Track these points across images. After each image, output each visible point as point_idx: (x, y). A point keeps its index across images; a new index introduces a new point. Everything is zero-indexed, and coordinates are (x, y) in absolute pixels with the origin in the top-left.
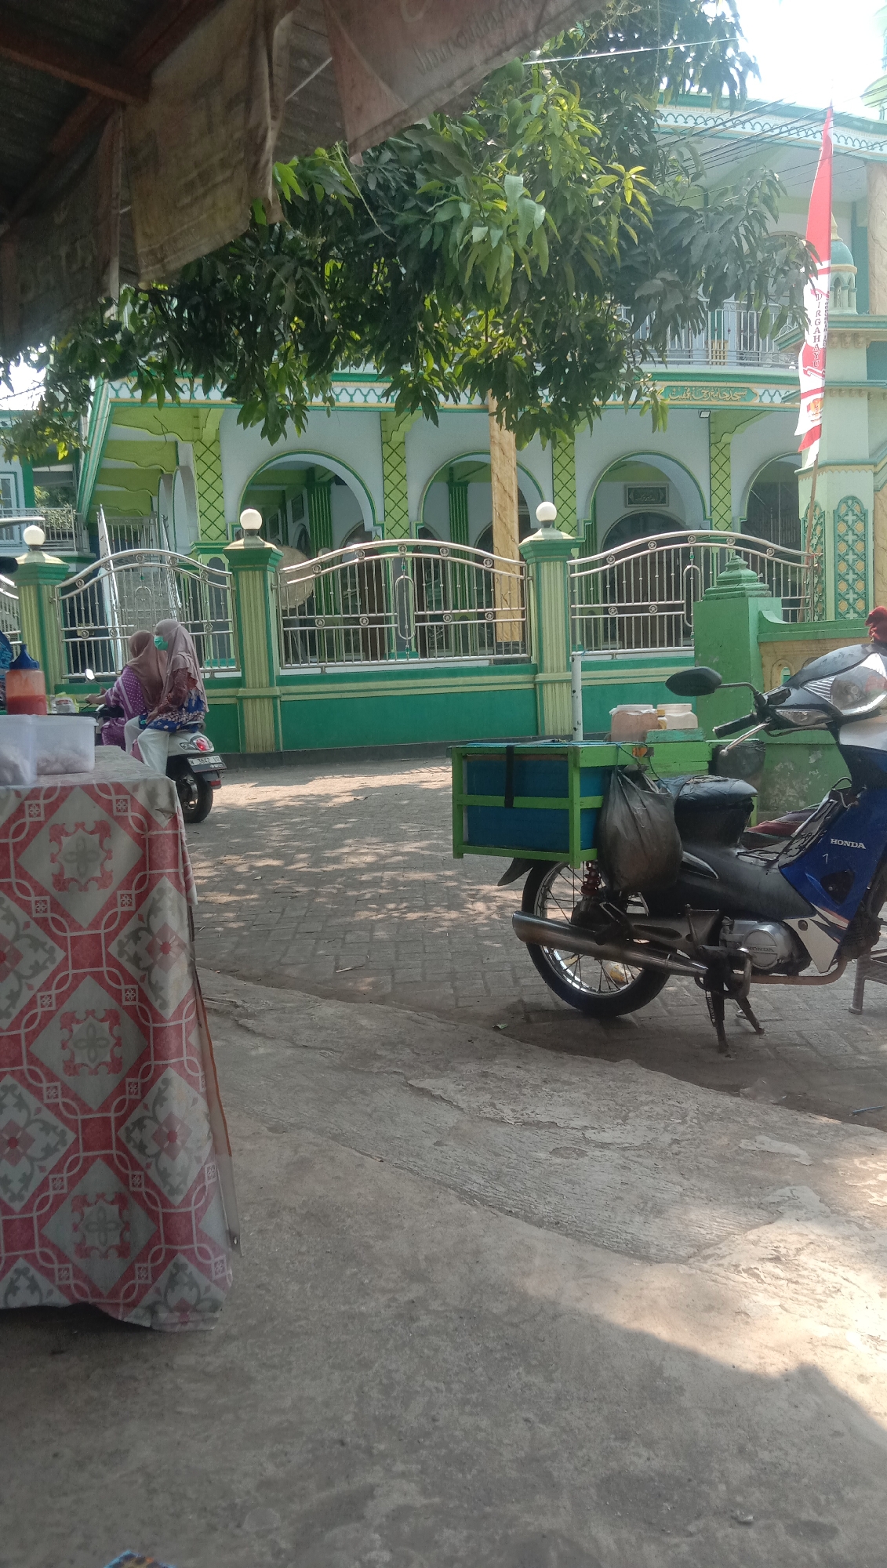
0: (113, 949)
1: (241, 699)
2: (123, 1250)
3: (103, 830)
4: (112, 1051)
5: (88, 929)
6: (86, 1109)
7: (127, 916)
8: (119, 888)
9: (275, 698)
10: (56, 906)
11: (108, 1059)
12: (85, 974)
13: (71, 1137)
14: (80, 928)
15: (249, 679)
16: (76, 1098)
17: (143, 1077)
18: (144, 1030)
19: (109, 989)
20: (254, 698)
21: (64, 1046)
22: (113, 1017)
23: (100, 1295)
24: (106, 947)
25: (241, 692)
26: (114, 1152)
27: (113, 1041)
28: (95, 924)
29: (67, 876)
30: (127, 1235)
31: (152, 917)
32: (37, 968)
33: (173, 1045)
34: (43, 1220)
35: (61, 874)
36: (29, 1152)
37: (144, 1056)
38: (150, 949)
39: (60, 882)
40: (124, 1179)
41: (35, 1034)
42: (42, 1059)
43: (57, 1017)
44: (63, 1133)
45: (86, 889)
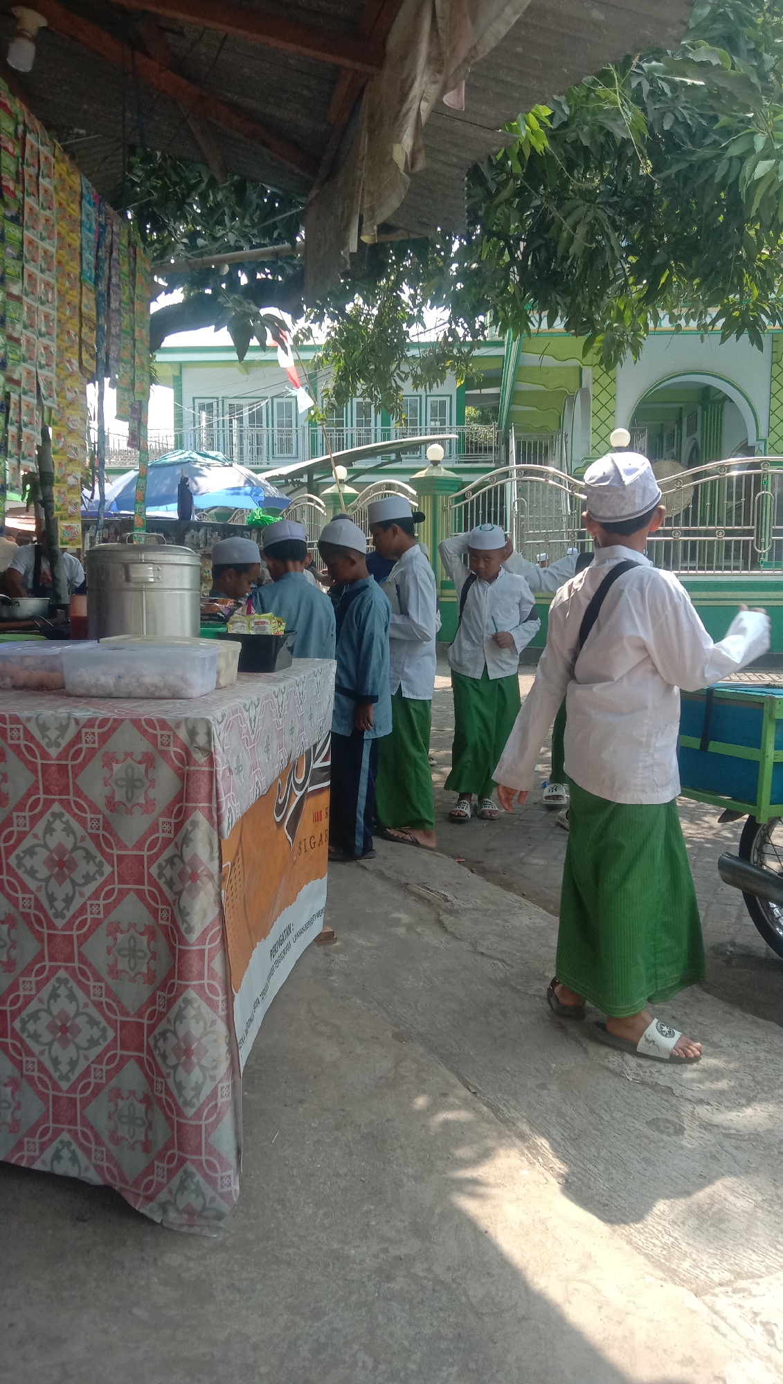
0: (154, 871)
2: (147, 1147)
3: (149, 760)
4: (148, 963)
5: (132, 850)
6: (124, 1012)
7: (167, 842)
8: (162, 815)
10: (107, 826)
11: (145, 970)
12: (129, 890)
13: (111, 1034)
14: (125, 847)
16: (116, 1000)
17: (169, 992)
18: (172, 950)
19: (148, 906)
21: (109, 952)
22: (151, 932)
23: (125, 1181)
24: (149, 868)
26: (144, 1055)
27: (149, 955)
28: (139, 846)
29: (117, 799)
30: (150, 1133)
31: (185, 846)
32: (88, 878)
33: (195, 969)
34: (86, 1102)
35: (113, 797)
36: (77, 1040)
37: (170, 975)
38: (182, 876)
39: (111, 804)
40: (151, 1082)
41: (85, 937)
42: (91, 960)
43: (104, 925)
44: (104, 1030)
45: (132, 814)
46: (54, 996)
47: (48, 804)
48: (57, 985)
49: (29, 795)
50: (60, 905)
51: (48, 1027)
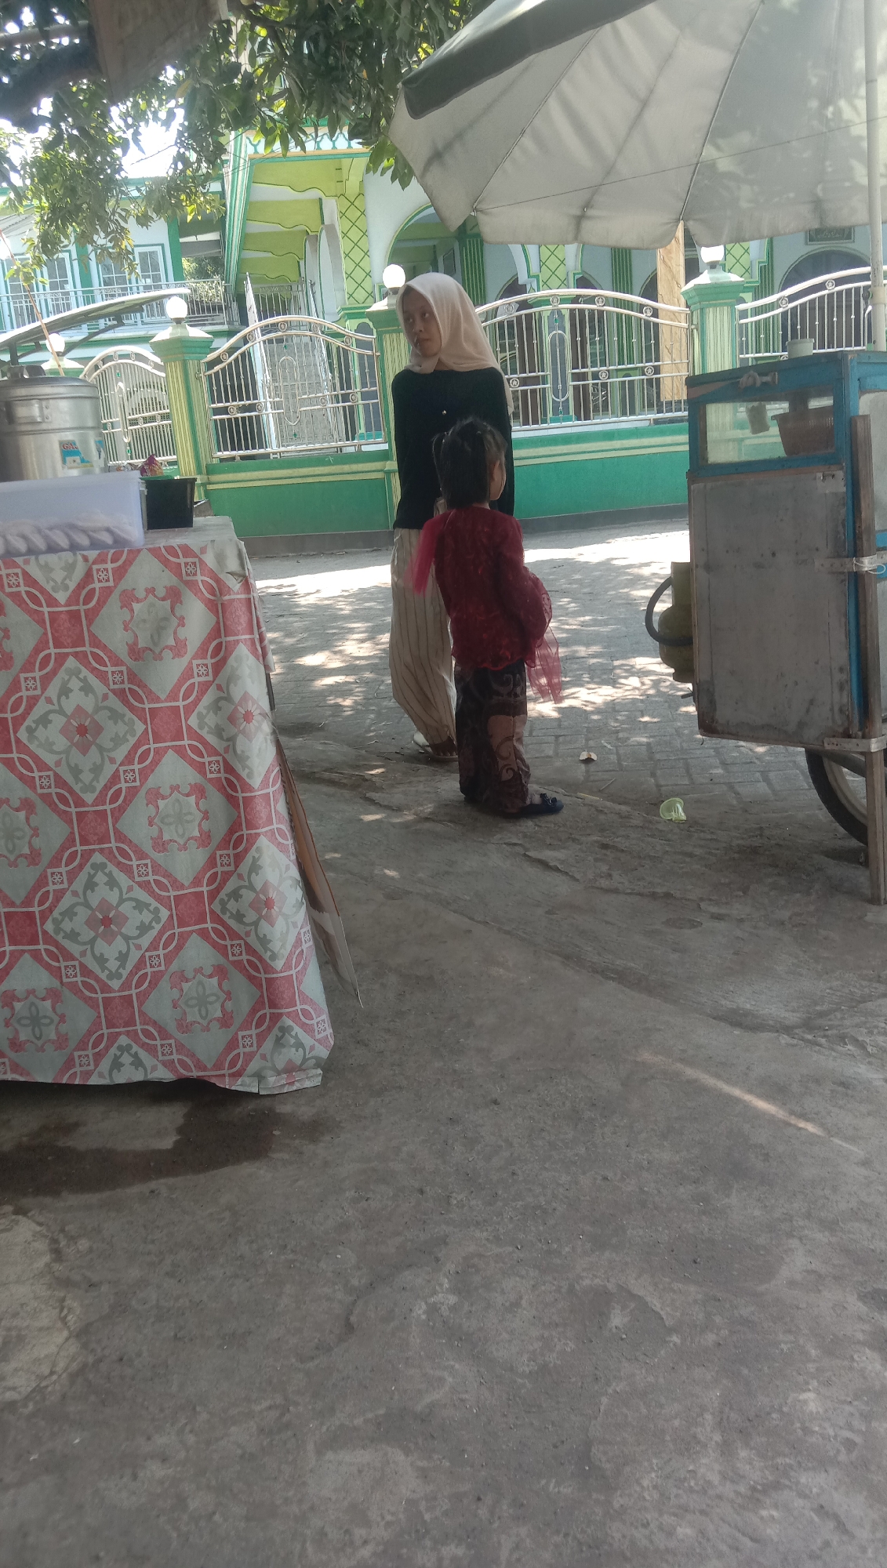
0: (193, 721)
2: (225, 1022)
3: (174, 596)
4: (200, 825)
5: (166, 701)
6: (176, 884)
7: (204, 687)
8: (194, 658)
10: (133, 677)
11: (196, 833)
12: (167, 748)
13: (164, 913)
14: (158, 700)
16: (167, 875)
17: (235, 848)
18: (232, 800)
19: (192, 762)
21: (151, 824)
22: (199, 791)
23: (205, 1069)
24: (186, 720)
26: (209, 925)
27: (199, 815)
28: (173, 696)
29: (141, 644)
30: (229, 1005)
31: (232, 686)
32: (118, 741)
33: (264, 815)
34: (143, 997)
35: (136, 643)
36: (123, 930)
37: (234, 827)
38: (232, 719)
39: (135, 652)
40: (222, 950)
41: (121, 810)
42: (130, 836)
43: (142, 793)
44: (156, 911)
45: (161, 659)
46: (91, 885)
47: (61, 659)
48: (92, 872)
49: (37, 650)
50: (86, 777)
51: (87, 923)
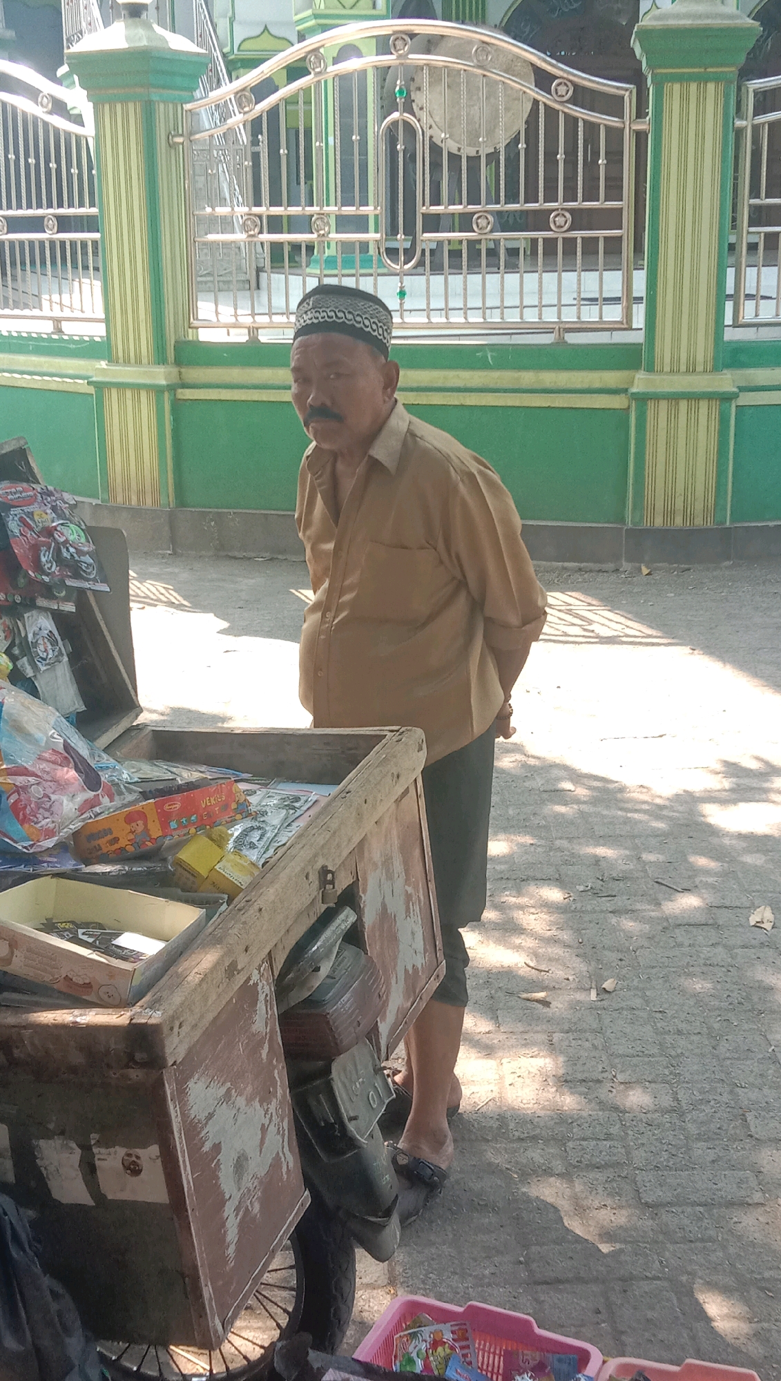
1: (643, 399)
9: (726, 398)
15: (664, 349)
20: (674, 398)
25: (641, 382)
